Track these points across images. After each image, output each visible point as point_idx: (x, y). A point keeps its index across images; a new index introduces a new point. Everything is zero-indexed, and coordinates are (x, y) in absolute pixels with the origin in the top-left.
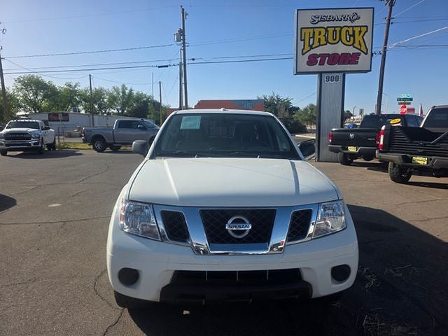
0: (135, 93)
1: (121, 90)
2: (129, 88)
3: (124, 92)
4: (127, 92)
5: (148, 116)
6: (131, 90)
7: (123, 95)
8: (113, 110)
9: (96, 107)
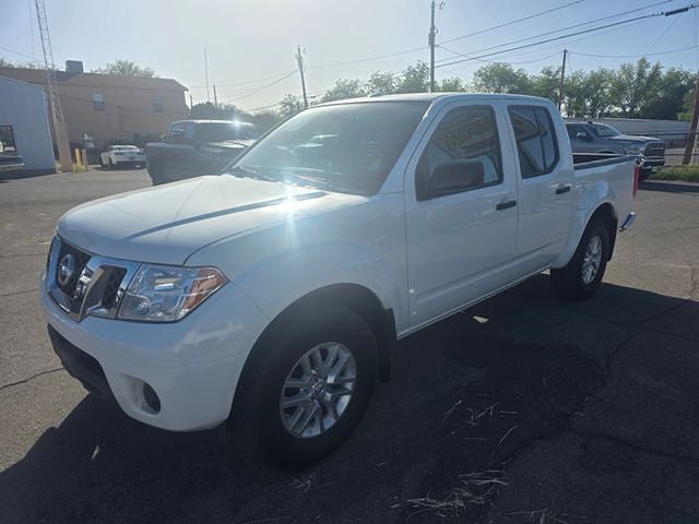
0: (664, 72)
1: (635, 71)
2: (653, 64)
3: (641, 74)
4: (648, 71)
5: (680, 115)
6: (657, 68)
7: (638, 79)
8: (616, 109)
9: (589, 104)
